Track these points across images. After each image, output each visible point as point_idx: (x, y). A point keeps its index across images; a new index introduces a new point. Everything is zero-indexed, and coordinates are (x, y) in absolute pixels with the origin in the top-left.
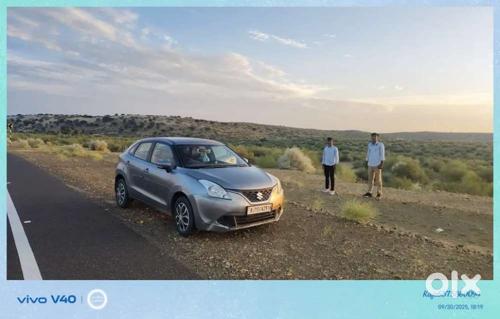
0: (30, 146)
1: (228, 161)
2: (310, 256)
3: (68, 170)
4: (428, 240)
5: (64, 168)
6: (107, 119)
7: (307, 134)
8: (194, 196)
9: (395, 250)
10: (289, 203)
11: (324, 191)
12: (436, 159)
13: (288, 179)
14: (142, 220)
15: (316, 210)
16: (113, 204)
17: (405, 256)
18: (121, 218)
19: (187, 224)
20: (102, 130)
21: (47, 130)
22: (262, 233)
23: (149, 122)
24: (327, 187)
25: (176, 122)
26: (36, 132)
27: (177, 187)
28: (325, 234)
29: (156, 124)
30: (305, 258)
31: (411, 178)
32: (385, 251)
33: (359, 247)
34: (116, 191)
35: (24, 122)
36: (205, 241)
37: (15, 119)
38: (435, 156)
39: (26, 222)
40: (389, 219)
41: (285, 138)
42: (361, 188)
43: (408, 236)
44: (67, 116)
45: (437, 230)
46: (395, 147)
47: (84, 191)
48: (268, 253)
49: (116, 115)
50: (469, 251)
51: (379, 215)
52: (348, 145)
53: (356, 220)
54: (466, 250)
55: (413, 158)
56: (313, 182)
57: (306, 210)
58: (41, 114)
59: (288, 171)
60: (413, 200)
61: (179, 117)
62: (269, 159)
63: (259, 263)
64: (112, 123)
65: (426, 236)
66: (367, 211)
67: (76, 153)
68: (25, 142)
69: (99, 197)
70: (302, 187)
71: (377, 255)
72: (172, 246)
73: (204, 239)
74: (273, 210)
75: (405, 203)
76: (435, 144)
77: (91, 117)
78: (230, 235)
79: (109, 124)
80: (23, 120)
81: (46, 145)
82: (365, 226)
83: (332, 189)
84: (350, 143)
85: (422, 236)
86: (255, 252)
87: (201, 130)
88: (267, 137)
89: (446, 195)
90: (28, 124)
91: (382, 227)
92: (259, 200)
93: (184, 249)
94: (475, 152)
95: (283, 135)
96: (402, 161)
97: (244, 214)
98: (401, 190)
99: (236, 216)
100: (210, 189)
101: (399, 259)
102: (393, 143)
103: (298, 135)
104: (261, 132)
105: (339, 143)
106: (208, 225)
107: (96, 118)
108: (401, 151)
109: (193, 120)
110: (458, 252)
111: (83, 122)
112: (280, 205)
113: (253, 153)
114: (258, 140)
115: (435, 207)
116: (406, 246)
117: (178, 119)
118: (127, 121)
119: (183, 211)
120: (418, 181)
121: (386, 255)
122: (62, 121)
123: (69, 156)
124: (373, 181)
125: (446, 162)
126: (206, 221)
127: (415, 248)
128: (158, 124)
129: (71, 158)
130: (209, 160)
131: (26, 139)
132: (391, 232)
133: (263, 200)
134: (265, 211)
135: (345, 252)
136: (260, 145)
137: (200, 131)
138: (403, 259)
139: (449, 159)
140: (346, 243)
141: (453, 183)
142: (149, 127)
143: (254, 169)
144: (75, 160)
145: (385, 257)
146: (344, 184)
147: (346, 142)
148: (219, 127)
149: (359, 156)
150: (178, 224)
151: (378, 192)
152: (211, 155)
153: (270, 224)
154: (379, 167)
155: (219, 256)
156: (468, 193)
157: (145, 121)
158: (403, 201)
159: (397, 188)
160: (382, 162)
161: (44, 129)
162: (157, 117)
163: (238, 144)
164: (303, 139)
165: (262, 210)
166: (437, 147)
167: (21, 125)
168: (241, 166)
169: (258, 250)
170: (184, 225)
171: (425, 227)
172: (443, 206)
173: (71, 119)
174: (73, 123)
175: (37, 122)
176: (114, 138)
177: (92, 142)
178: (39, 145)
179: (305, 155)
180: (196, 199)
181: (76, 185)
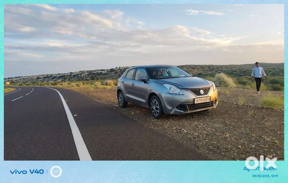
0: (76, 86)
3: (94, 94)
5: (92, 93)
6: (112, 70)
7: (228, 68)
8: (161, 94)
14: (132, 112)
15: (240, 104)
16: (118, 107)
19: (158, 111)
20: (110, 76)
21: (84, 78)
26: (79, 80)
28: (249, 116)
30: (237, 127)
34: (118, 99)
35: (73, 76)
36: (169, 121)
37: (69, 74)
39: (74, 115)
44: (92, 71)
47: (102, 102)
48: (211, 125)
49: (116, 68)
53: (271, 107)
57: (233, 104)
58: (81, 71)
63: (206, 131)
64: (115, 72)
67: (97, 86)
69: (110, 104)
70: (229, 94)
73: (169, 119)
74: (211, 101)
77: (104, 70)
79: (113, 73)
80: (72, 75)
81: (84, 85)
86: (202, 125)
88: (202, 72)
92: (202, 95)
95: (212, 70)
97: (193, 103)
99: (188, 105)
100: (170, 89)
103: (222, 69)
104: (198, 69)
106: (171, 110)
107: (107, 70)
111: (101, 73)
112: (216, 98)
114: (197, 74)
118: (122, 70)
119: (155, 104)
122: (90, 74)
126: (170, 108)
129: (95, 89)
130: (168, 75)
131: (74, 83)
133: (205, 95)
134: (206, 101)
135: (266, 124)
150: (153, 112)
152: (169, 73)
155: (179, 127)
161: (82, 78)
165: (204, 101)
167: (72, 78)
168: (188, 77)
170: (157, 112)
173: (95, 72)
174: (96, 74)
175: (79, 75)
176: (116, 80)
177: (106, 81)
178: (81, 85)
179: (228, 77)
180: (162, 95)
181: (98, 99)
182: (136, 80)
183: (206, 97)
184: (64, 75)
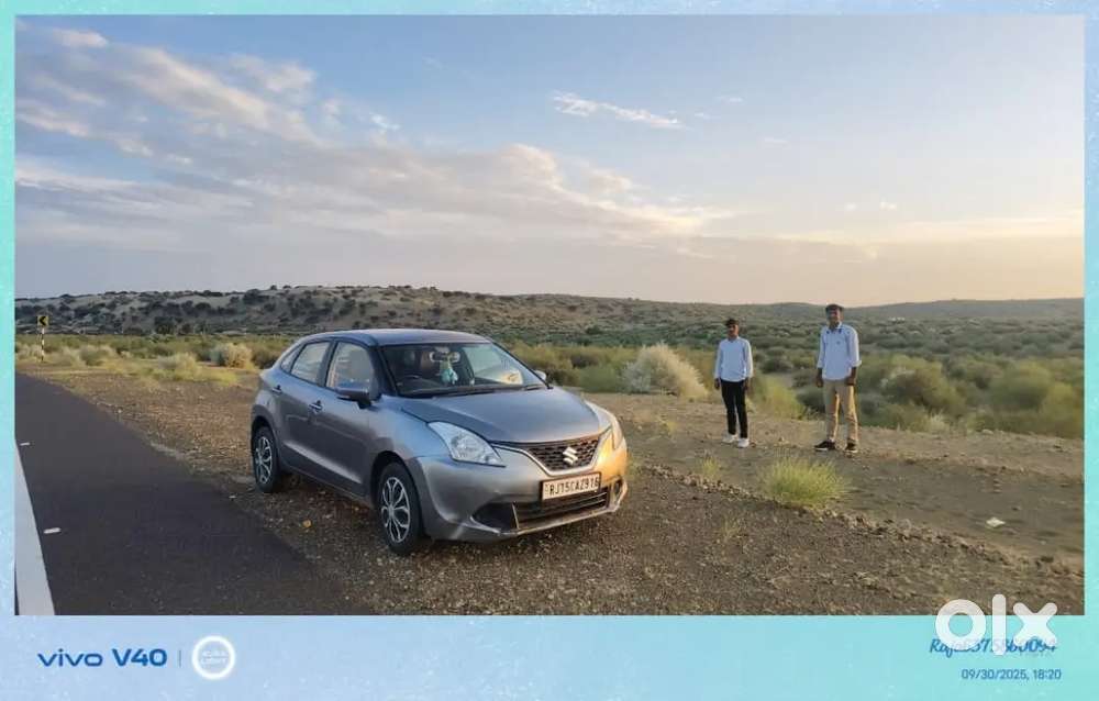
0: (84, 363)
1: (503, 379)
2: (692, 593)
3: (159, 413)
4: (967, 548)
5: (151, 408)
6: (253, 297)
7: (690, 315)
8: (419, 459)
9: (891, 574)
10: (644, 469)
11: (725, 440)
12: (981, 360)
13: (643, 415)
14: (307, 519)
15: (705, 483)
16: (249, 485)
17: (913, 587)
18: (263, 516)
19: (406, 526)
20: (242, 323)
21: (124, 326)
22: (579, 542)
23: (344, 300)
24: (732, 431)
25: (402, 300)
26: (101, 330)
27: (384, 440)
28: (725, 541)
29: (357, 305)
30: (678, 597)
31: (926, 404)
32: (867, 576)
33: (805, 568)
34: (255, 455)
35: (76, 311)
36: (447, 564)
37: (57, 304)
38: (978, 354)
39: (47, 532)
40: (876, 498)
41: (641, 326)
42: (811, 431)
43: (919, 538)
44: (166, 294)
45: (989, 522)
46: (887, 338)
47: (188, 456)
48: (592, 588)
49: (273, 288)
50: (1067, 571)
51: (852, 492)
52: (782, 336)
53: (799, 502)
54: (1061, 569)
55: (930, 359)
56: (701, 419)
57: (683, 484)
58: (113, 293)
59: (646, 397)
60: (932, 455)
61: (407, 287)
62: (604, 373)
64: (266, 307)
65: (961, 536)
66: (821, 483)
67: (177, 373)
68: (75, 353)
69: (219, 469)
70: (676, 433)
71: (848, 585)
72: (370, 578)
73: (444, 559)
74: (603, 486)
75: (910, 462)
76: (977, 327)
77: (218, 295)
78: (507, 547)
79: (257, 307)
80: (73, 306)
81: (120, 359)
82: (821, 519)
83: (744, 435)
84: (786, 331)
85: (953, 537)
86: (562, 588)
87: (456, 313)
88: (602, 324)
89: (1008, 440)
90: (84, 314)
91: (859, 520)
92: (569, 466)
93: (398, 585)
94: (1069, 343)
95: (635, 319)
96: (902, 366)
97: (536, 499)
98: (902, 433)
99: (516, 505)
100: (455, 442)
101: (899, 595)
102: (881, 328)
103: (670, 318)
104: (587, 313)
105: (758, 331)
106: (453, 526)
107: (229, 297)
108: (902, 346)
109: (439, 293)
110: (1041, 575)
111: (202, 306)
112: (619, 475)
113: (569, 361)
114: (581, 331)
115: (981, 469)
116: (915, 563)
117: (406, 293)
118: (296, 300)
119: (396, 497)
120: (942, 410)
121: (870, 587)
122: (156, 306)
123: (165, 381)
124: (836, 415)
125: (1003, 365)
126: (448, 516)
127: (938, 566)
128: (362, 305)
129: (169, 386)
130: (456, 378)
131: (77, 347)
132: (880, 530)
133: (580, 465)
134: (585, 490)
135: (773, 581)
136: (586, 343)
137: (454, 317)
138: (908, 595)
139: (1011, 360)
140: (774, 559)
141: (1022, 414)
142: (343, 313)
143: (558, 394)
144: (178, 389)
145: (866, 591)
146: (773, 423)
147: (776, 330)
148: (495, 306)
149: (806, 359)
150: (386, 525)
151: (849, 439)
152: (462, 367)
153: (599, 518)
154: (848, 382)
155: (478, 599)
156: (1058, 435)
157: (335, 300)
158: (907, 458)
159: (894, 429)
160: (854, 369)
161: (117, 325)
162: (361, 289)
163: (537, 343)
164: (682, 326)
165: (577, 488)
166: (980, 333)
167: (69, 319)
168: (527, 387)
169: (567, 583)
170: (400, 528)
171: (960, 515)
172: (1000, 465)
173: (176, 301)
174: (181, 308)
175: (104, 310)
176: (268, 338)
177: (219, 347)
178: (104, 359)
179: (682, 360)
180: (424, 467)
181: (171, 444)
182: (329, 389)
183: (584, 474)
184: (33, 305)
